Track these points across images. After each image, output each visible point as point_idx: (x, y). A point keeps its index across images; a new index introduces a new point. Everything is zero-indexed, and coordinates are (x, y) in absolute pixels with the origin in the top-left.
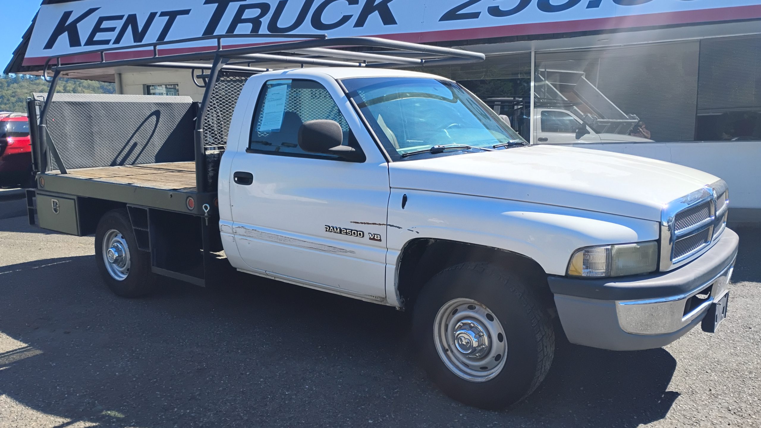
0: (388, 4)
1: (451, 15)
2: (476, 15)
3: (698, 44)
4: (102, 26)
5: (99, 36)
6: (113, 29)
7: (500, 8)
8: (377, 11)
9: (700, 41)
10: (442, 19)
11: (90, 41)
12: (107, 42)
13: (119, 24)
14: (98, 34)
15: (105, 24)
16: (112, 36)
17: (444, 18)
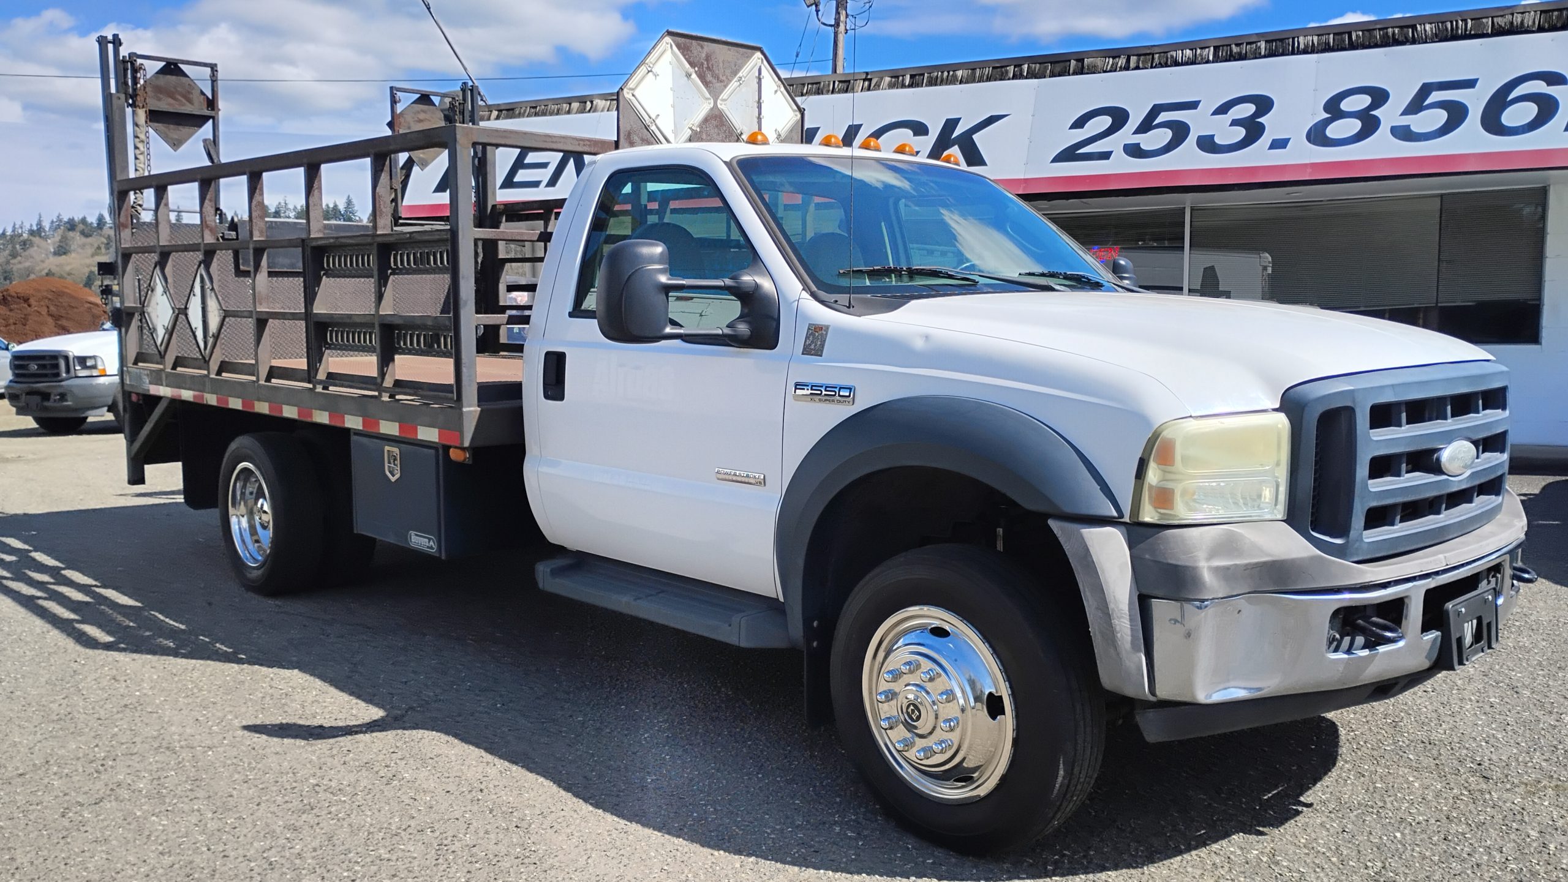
0: (974, 136)
1: (1069, 155)
2: (1106, 156)
3: (1438, 200)
4: (527, 161)
5: (522, 176)
6: (544, 165)
7: (1142, 146)
8: (956, 146)
9: (1442, 196)
10: (1055, 160)
11: (509, 183)
12: (536, 184)
13: (555, 158)
14: (521, 172)
15: (531, 158)
16: (545, 175)
17: (1057, 159)
